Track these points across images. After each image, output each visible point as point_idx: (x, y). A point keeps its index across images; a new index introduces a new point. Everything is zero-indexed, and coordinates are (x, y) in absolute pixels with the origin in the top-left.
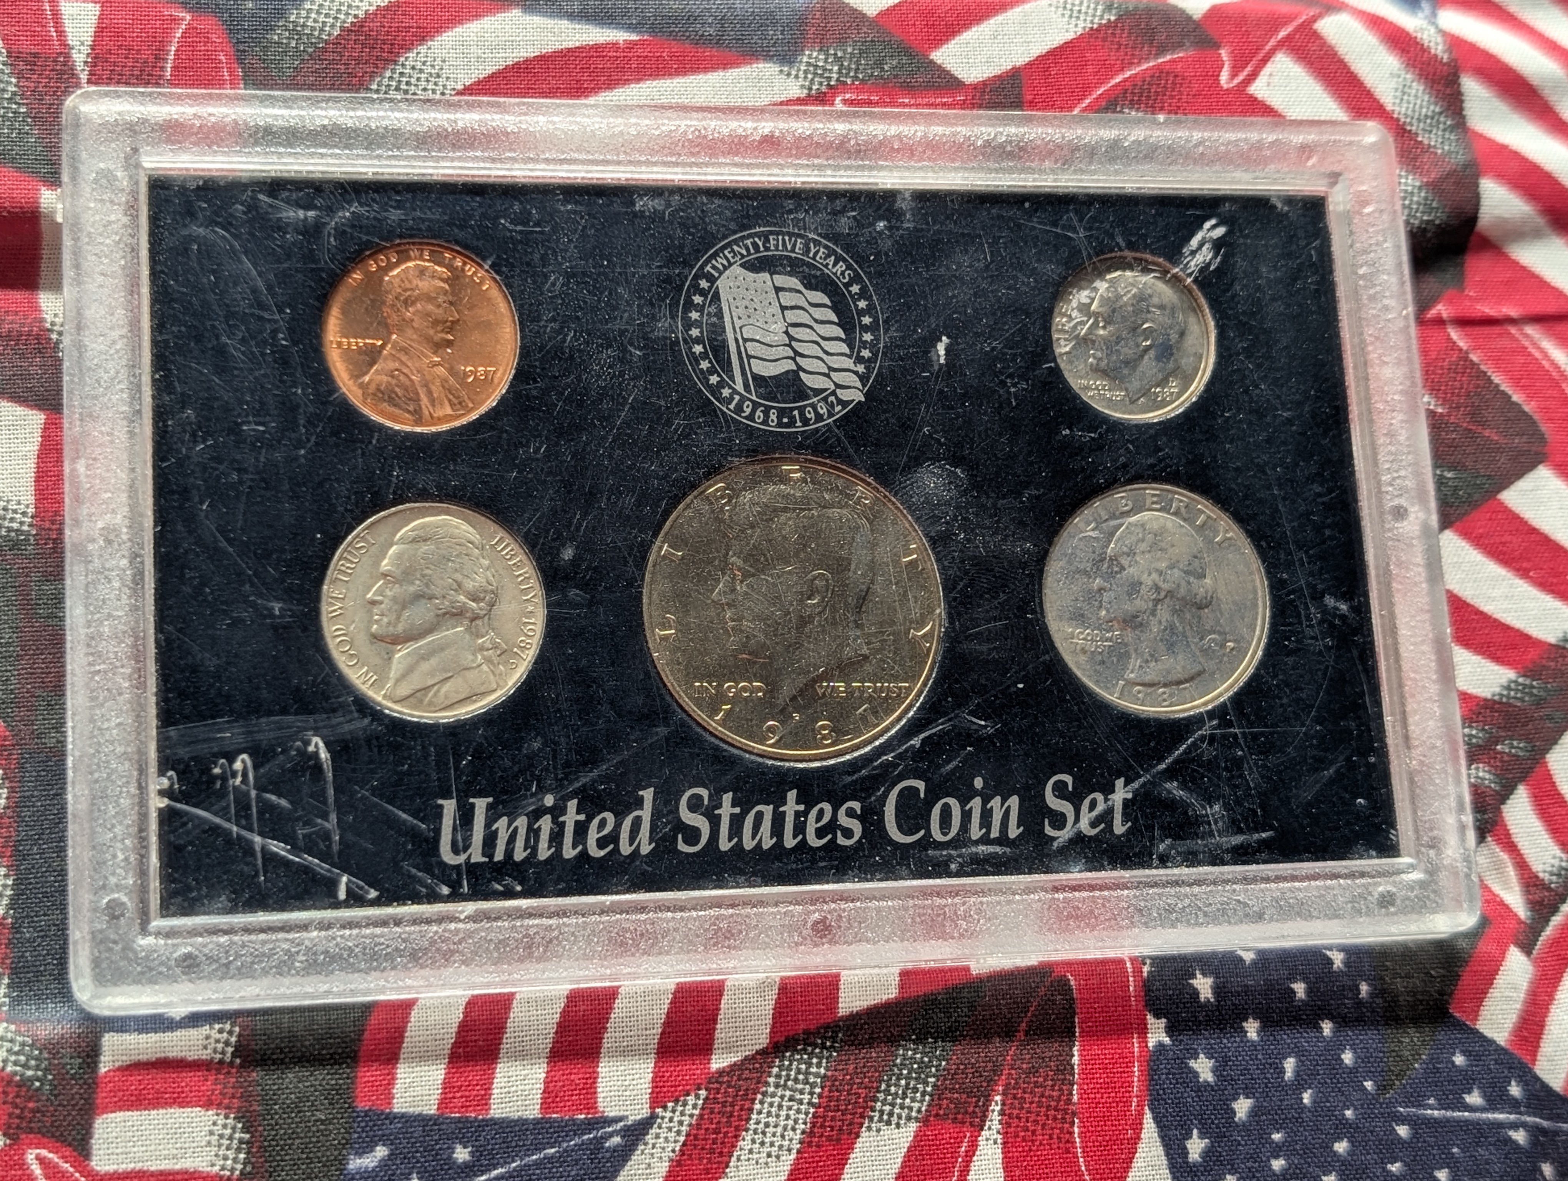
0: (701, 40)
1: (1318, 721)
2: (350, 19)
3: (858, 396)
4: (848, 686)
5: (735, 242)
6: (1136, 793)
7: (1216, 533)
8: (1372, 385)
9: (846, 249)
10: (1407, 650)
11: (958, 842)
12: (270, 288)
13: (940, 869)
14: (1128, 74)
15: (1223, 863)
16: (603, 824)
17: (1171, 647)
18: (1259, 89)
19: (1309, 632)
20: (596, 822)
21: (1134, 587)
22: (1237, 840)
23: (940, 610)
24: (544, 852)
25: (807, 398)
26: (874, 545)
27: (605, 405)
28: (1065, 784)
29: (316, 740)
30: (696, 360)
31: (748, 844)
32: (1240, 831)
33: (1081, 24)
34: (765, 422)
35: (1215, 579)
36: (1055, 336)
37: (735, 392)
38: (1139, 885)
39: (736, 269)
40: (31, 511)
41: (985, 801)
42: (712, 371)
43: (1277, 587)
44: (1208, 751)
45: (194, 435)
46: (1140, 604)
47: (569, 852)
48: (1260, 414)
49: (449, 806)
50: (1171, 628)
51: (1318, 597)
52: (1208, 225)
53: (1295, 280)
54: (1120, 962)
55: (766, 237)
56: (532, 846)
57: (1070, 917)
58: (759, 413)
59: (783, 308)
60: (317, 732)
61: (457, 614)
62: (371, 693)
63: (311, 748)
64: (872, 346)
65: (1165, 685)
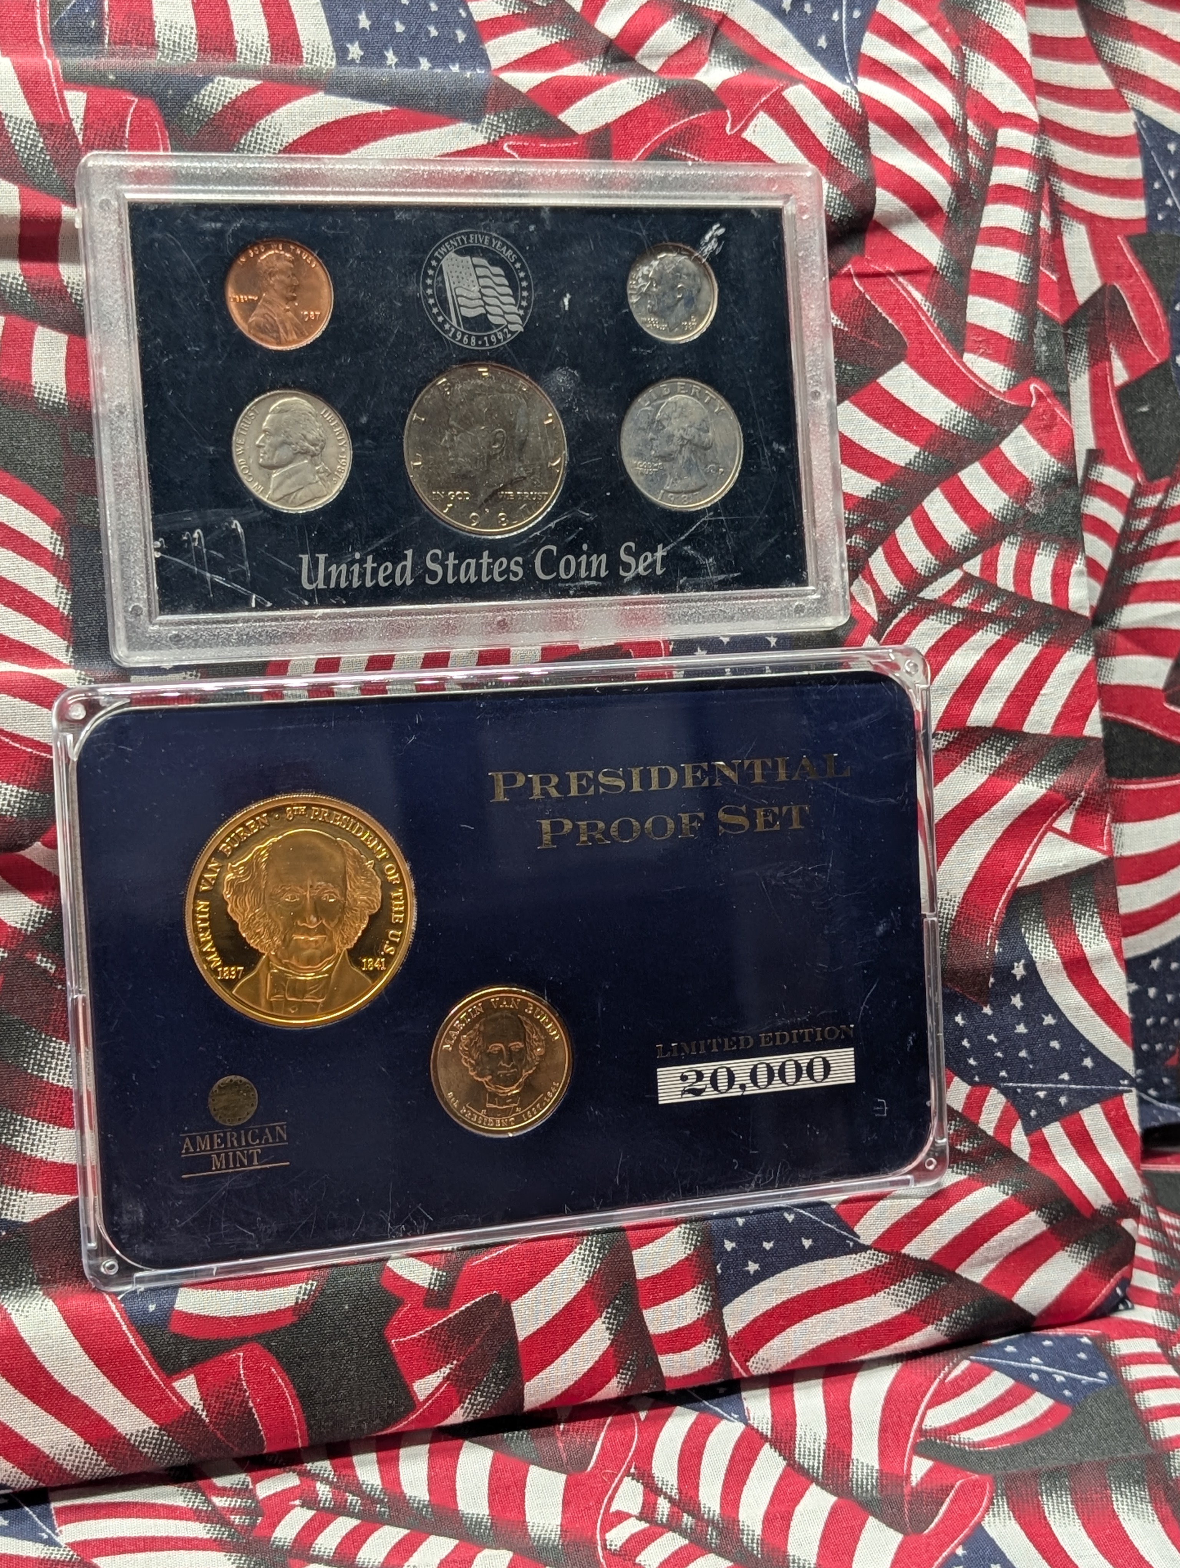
0: (427, 109)
1: (767, 512)
2: (228, 100)
3: (520, 329)
4: (515, 494)
5: (451, 238)
6: (668, 552)
7: (715, 407)
8: (804, 321)
9: (513, 242)
10: (816, 473)
11: (576, 578)
12: (198, 267)
13: (565, 593)
14: (672, 127)
15: (714, 590)
16: (386, 569)
17: (689, 472)
18: (747, 135)
19: (763, 463)
20: (382, 567)
21: (670, 437)
22: (722, 577)
23: (565, 452)
24: (356, 584)
25: (492, 329)
26: (528, 415)
27: (382, 335)
28: (631, 547)
29: (236, 522)
30: (430, 307)
31: (463, 580)
32: (723, 573)
33: (646, 95)
34: (469, 344)
35: (714, 433)
36: (629, 292)
37: (452, 326)
38: (668, 602)
39: (452, 254)
40: (64, 392)
41: (588, 557)
42: (439, 314)
43: (747, 437)
44: (707, 529)
45: (162, 353)
46: (673, 447)
47: (369, 584)
48: (742, 338)
49: (305, 558)
50: (689, 460)
51: (769, 444)
52: (715, 227)
53: (762, 260)
54: (657, 643)
55: (467, 235)
56: (349, 580)
57: (632, 618)
58: (465, 338)
59: (478, 277)
60: (235, 518)
61: (305, 453)
62: (261, 497)
63: (233, 526)
64: (528, 299)
65: (686, 493)
